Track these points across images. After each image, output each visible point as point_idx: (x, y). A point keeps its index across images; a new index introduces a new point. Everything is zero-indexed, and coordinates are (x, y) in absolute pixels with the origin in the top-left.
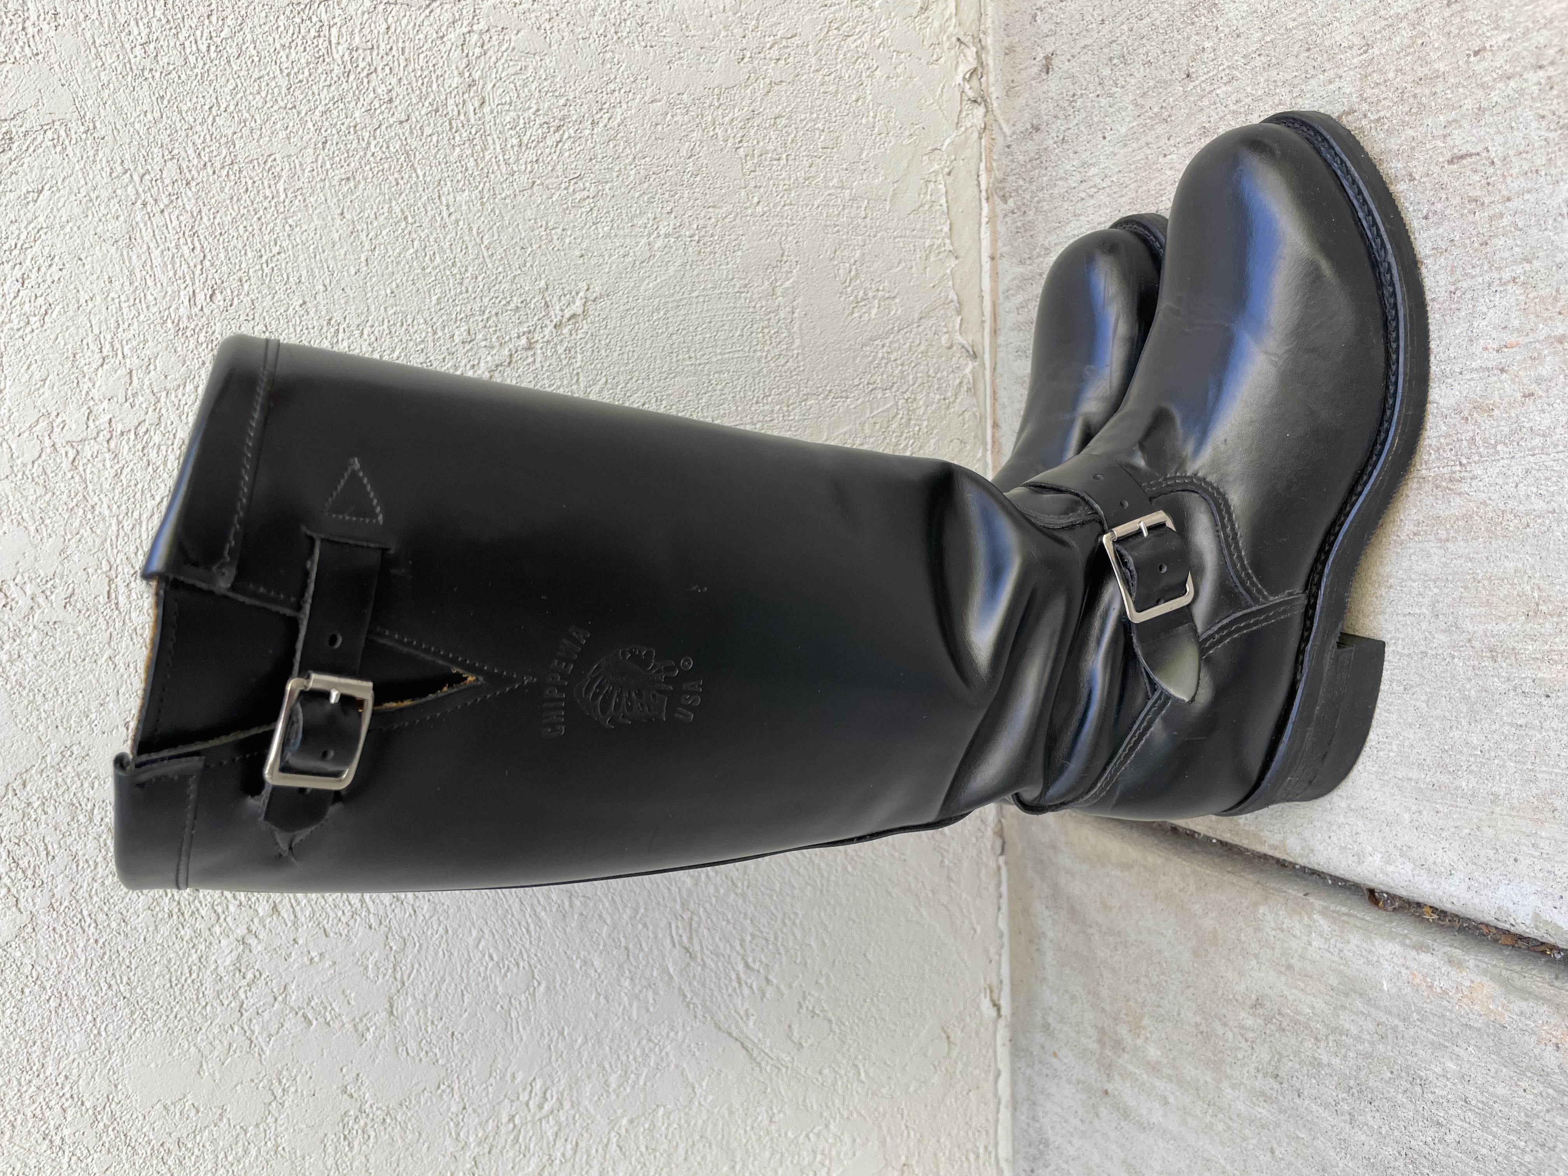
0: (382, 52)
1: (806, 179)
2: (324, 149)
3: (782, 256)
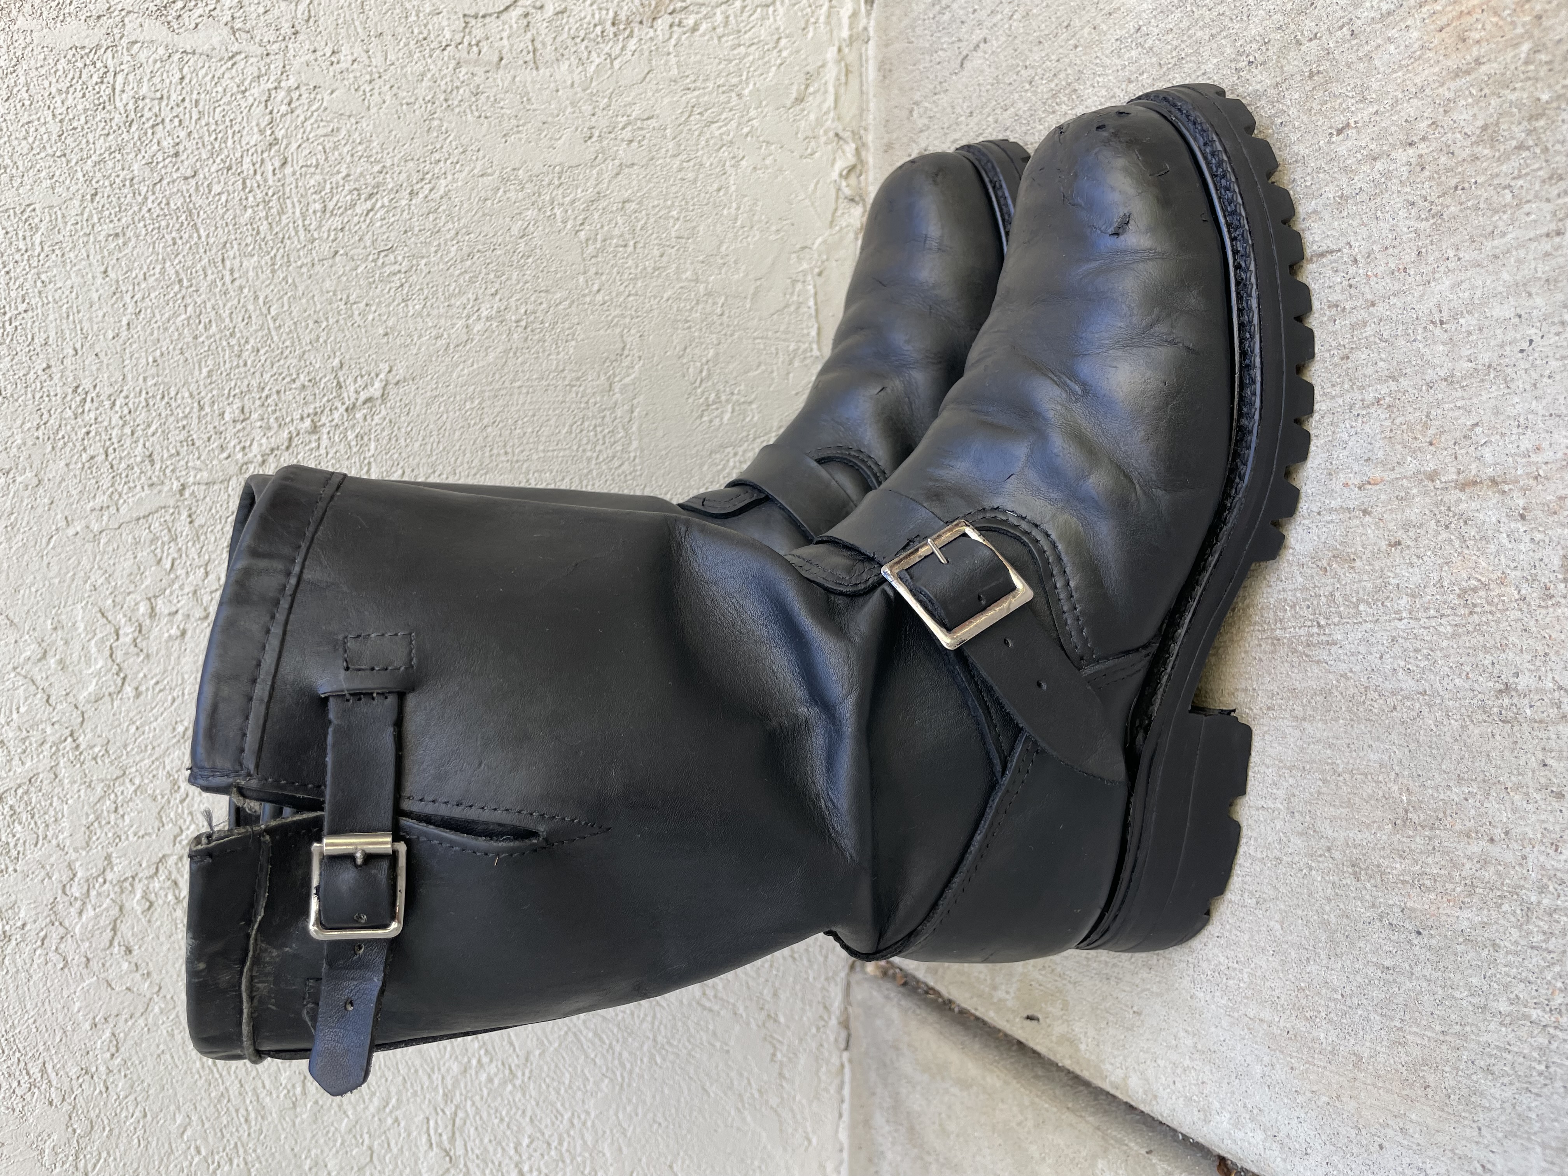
0: (172, 103)
1: (655, 269)
2: (92, 201)
3: (623, 349)
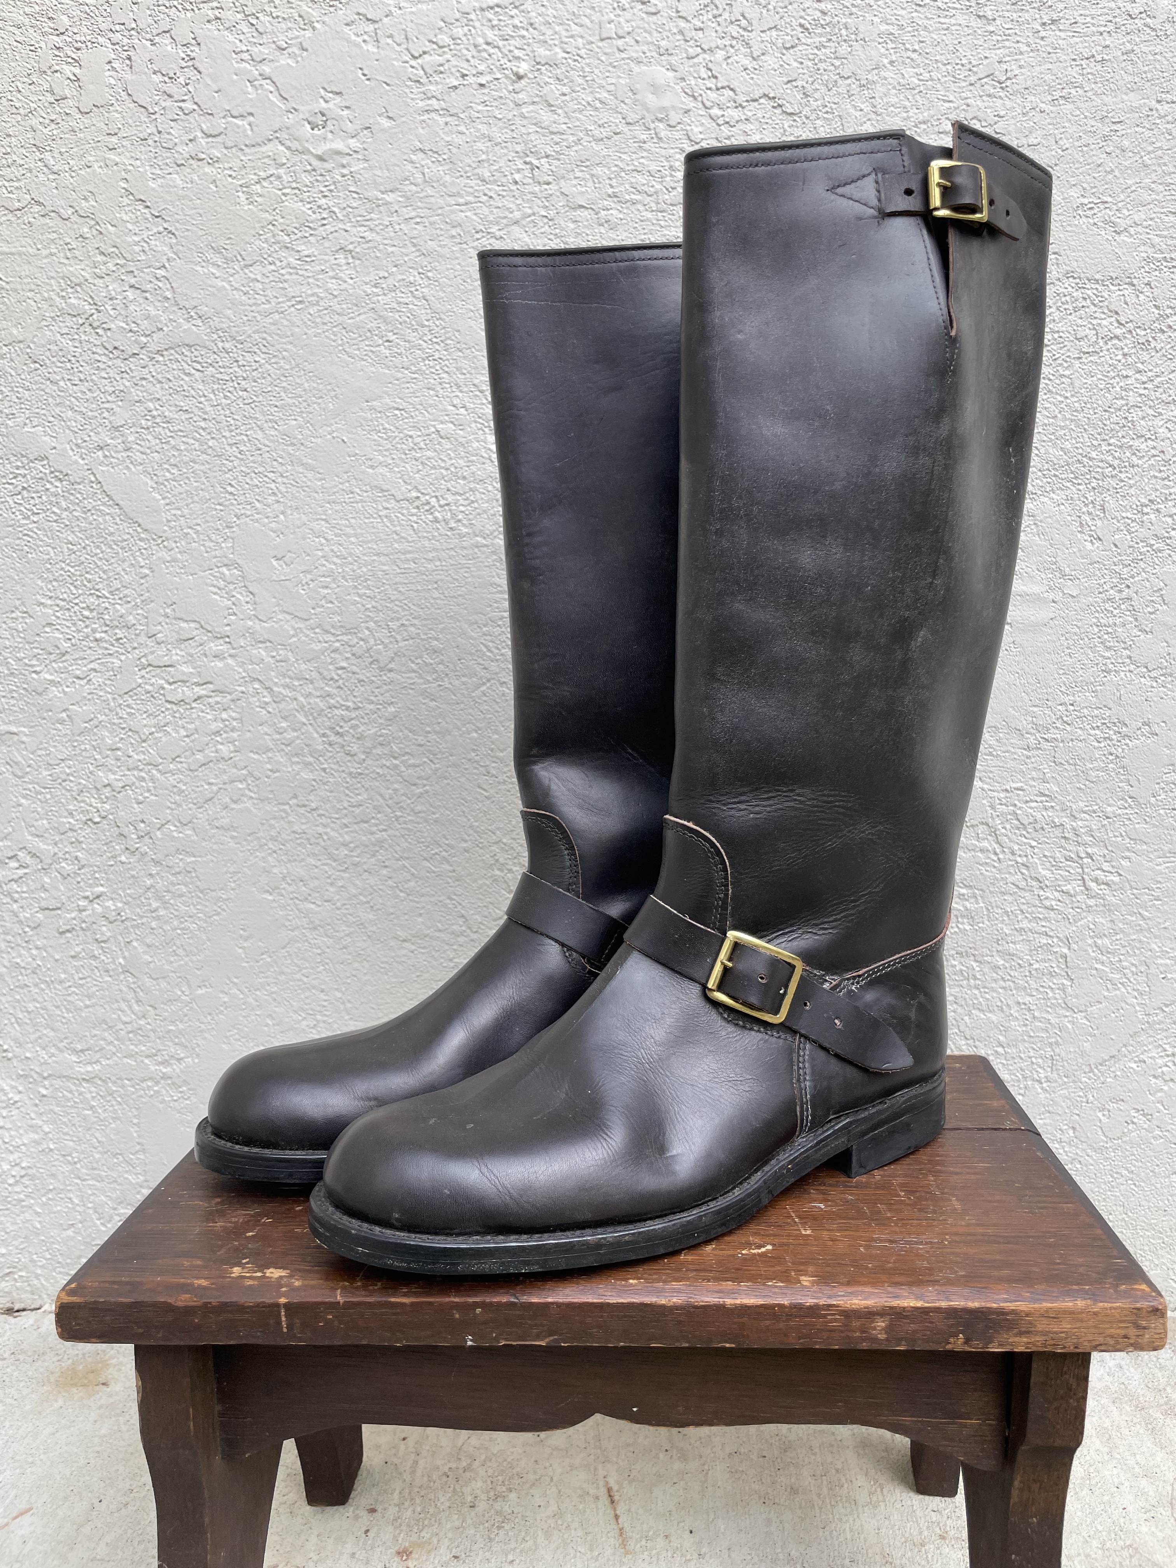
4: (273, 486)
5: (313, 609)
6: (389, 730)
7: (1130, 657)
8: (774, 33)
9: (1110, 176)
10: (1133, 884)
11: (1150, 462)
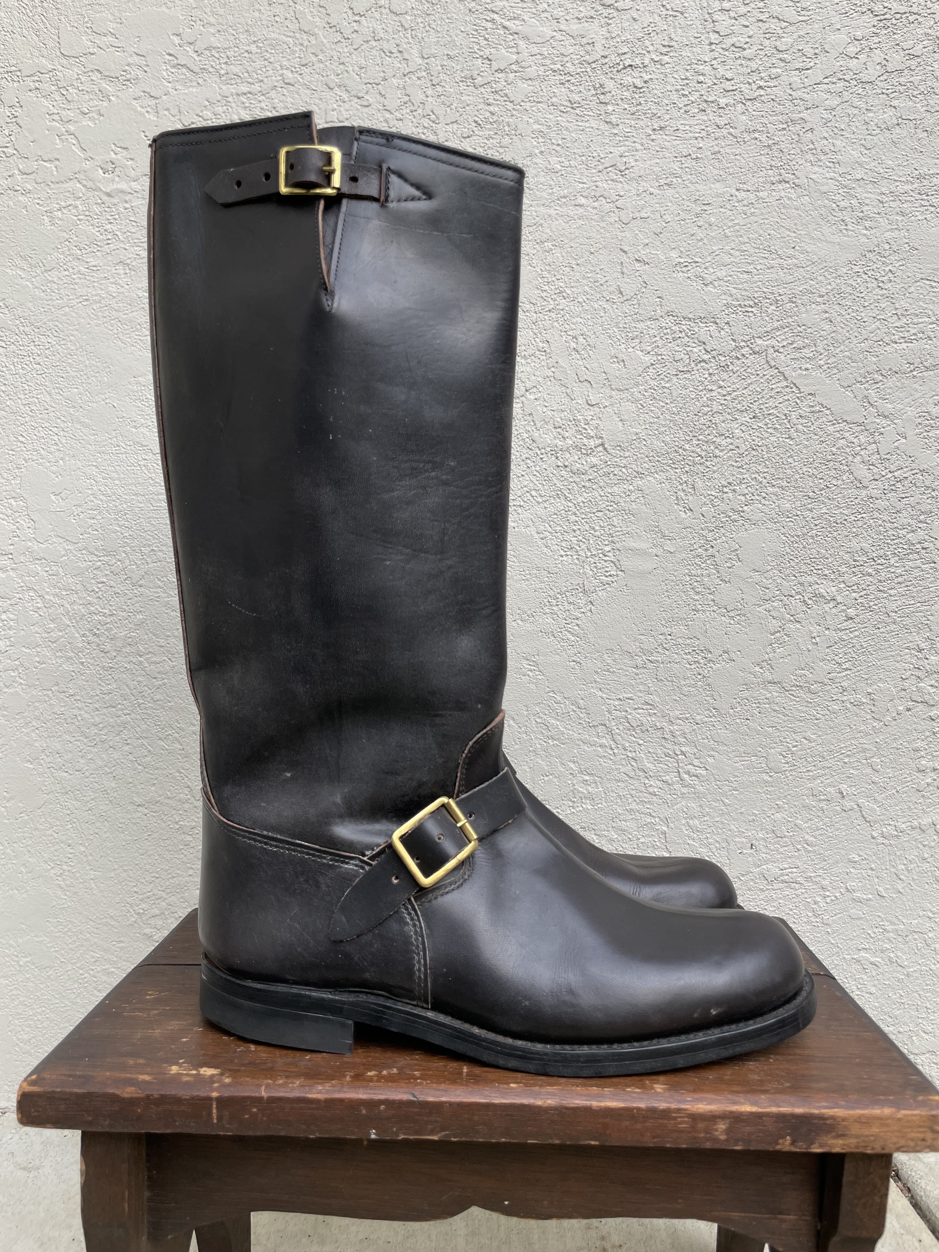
4: (56, 438)
5: (81, 534)
6: (137, 633)
7: (713, 601)
8: (455, 126)
9: (701, 243)
10: (716, 777)
11: (728, 454)
